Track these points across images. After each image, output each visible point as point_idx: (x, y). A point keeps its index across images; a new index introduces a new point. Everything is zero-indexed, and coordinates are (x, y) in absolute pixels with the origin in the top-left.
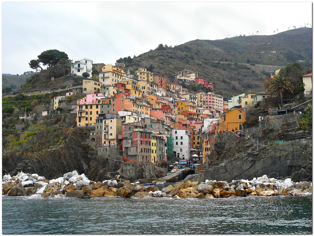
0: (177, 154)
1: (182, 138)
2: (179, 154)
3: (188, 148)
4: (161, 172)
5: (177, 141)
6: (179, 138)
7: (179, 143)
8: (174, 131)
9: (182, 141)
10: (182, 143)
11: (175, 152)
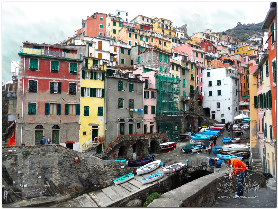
0: (211, 112)
1: (219, 83)
2: (214, 112)
3: (231, 101)
4: (98, 173)
5: (211, 89)
6: (214, 83)
7: (215, 93)
8: (205, 73)
9: (219, 88)
10: (219, 93)
11: (207, 110)
